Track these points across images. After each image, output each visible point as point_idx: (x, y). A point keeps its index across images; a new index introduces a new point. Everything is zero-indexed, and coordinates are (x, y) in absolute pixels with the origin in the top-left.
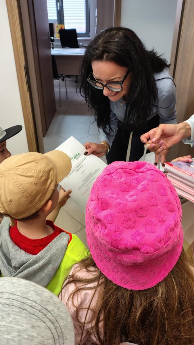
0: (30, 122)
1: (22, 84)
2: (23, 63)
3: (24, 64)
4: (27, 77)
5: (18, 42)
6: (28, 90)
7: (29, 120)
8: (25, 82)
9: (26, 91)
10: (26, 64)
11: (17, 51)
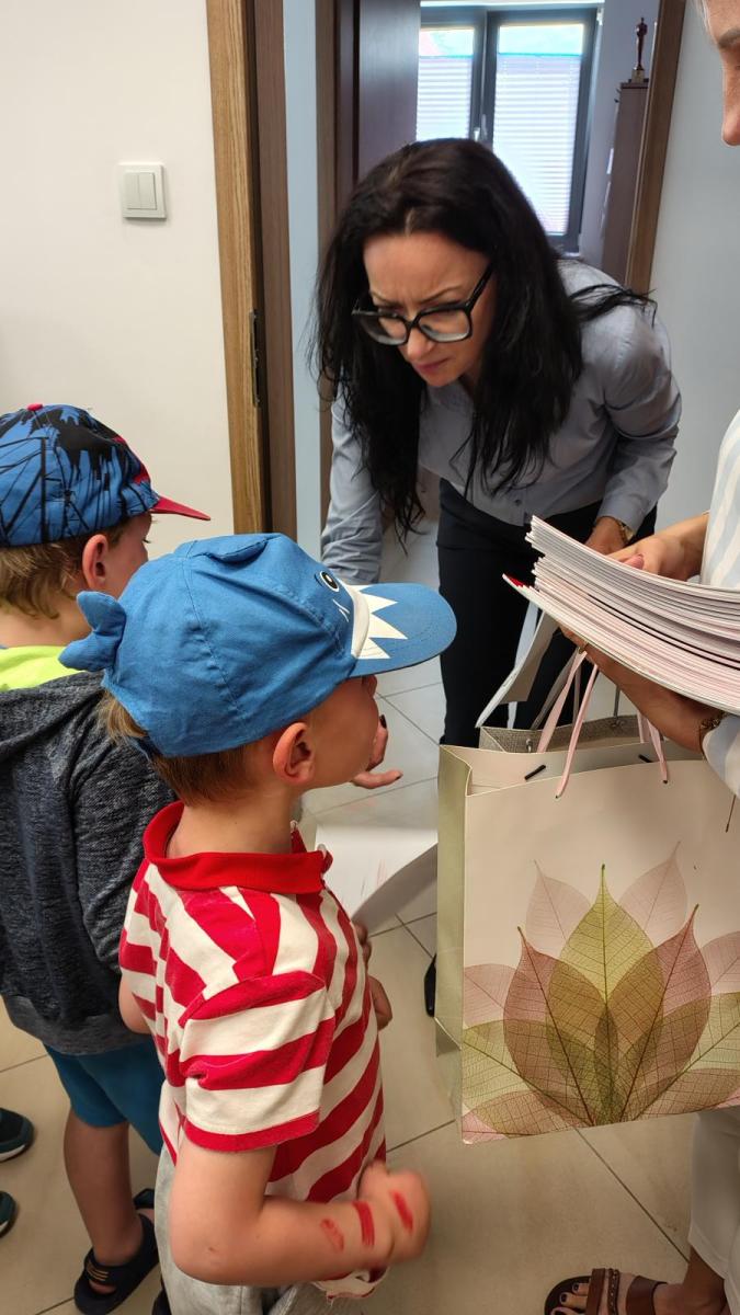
0: (251, 514)
1: (240, 379)
2: (247, 307)
3: (251, 311)
4: (257, 356)
5: (236, 231)
6: (257, 401)
7: (249, 506)
8: (249, 373)
9: (249, 404)
10: (255, 312)
11: (233, 261)
